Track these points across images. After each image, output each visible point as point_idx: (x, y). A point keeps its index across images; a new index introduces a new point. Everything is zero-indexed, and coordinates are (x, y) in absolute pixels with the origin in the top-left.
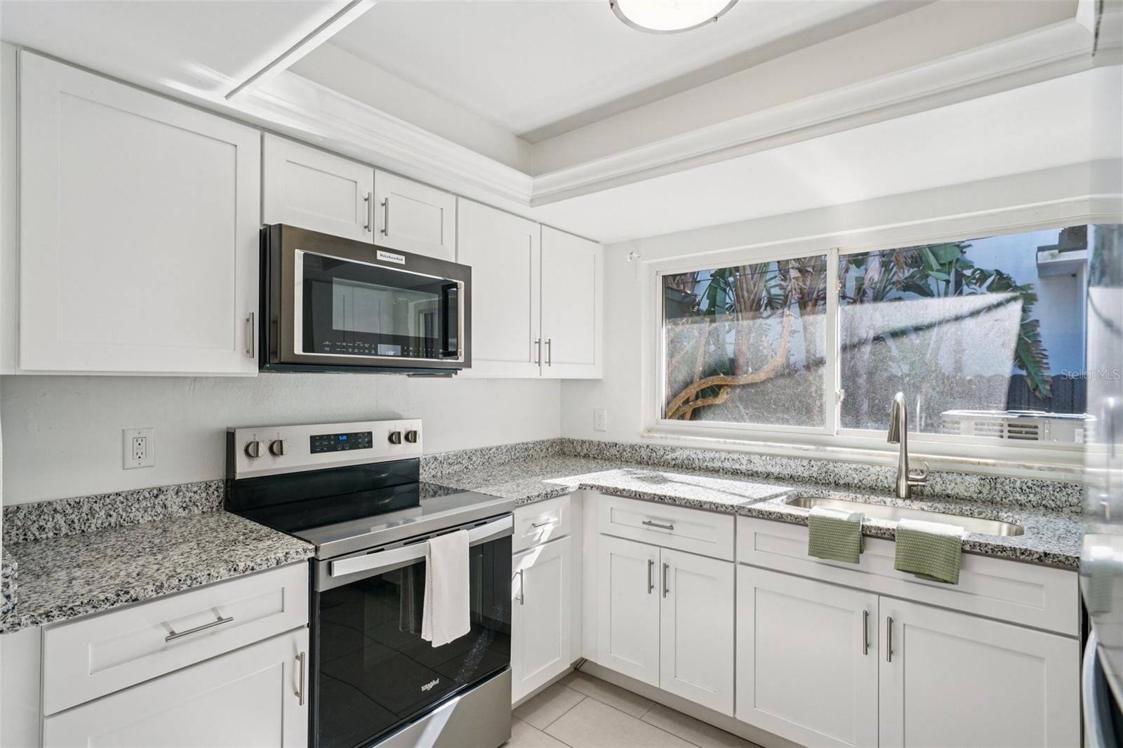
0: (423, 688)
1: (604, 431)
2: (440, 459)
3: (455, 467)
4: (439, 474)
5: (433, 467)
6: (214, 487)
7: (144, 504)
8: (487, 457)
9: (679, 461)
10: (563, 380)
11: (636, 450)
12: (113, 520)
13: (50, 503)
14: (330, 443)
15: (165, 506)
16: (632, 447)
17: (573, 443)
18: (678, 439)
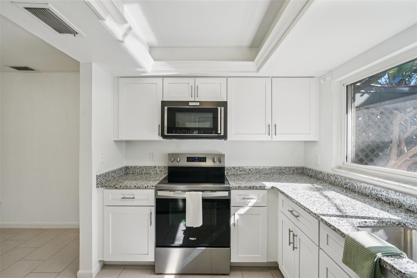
0: (190, 239)
1: (318, 165)
2: (236, 168)
3: (243, 172)
4: (236, 174)
5: (233, 171)
6: (166, 168)
7: (152, 169)
8: (258, 170)
9: (348, 186)
10: (305, 142)
11: (329, 177)
12: (147, 172)
13: (137, 166)
14: (192, 159)
15: (156, 171)
16: (328, 175)
17: (307, 169)
18: (348, 174)
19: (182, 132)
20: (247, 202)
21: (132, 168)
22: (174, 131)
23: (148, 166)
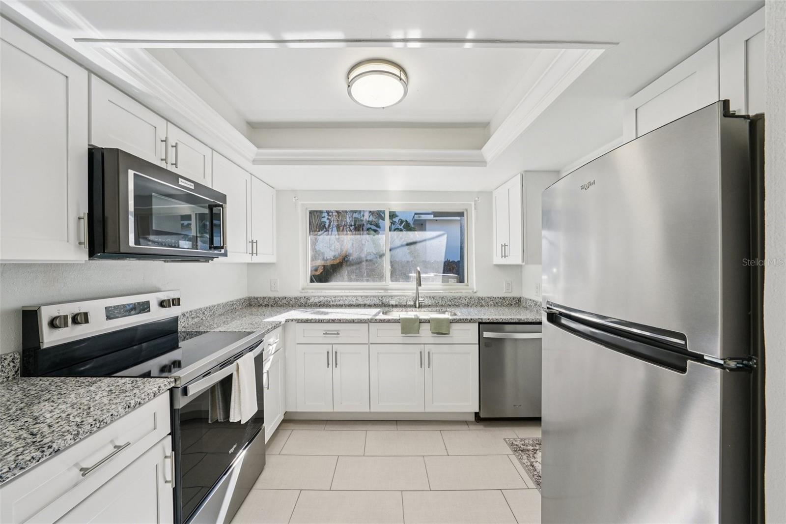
0: (230, 452)
1: (277, 291)
2: (187, 315)
3: (196, 320)
4: (187, 325)
5: (183, 321)
8: (212, 311)
9: (322, 303)
11: (298, 300)
16: (296, 298)
17: (257, 299)
18: (321, 292)
20: (271, 349)
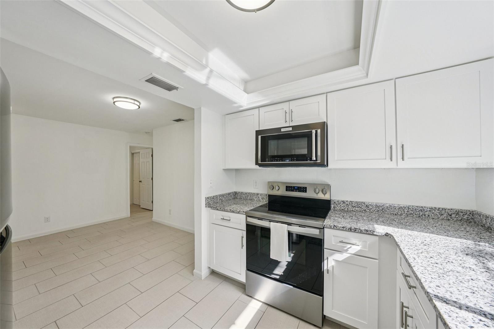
3: (357, 209)
4: (346, 209)
5: (342, 205)
6: (267, 196)
7: (255, 196)
8: (381, 208)
12: (251, 198)
13: (243, 192)
14: (292, 189)
15: (259, 198)
19: (274, 160)
20: (346, 247)
21: (240, 193)
22: (267, 159)
23: (252, 193)
